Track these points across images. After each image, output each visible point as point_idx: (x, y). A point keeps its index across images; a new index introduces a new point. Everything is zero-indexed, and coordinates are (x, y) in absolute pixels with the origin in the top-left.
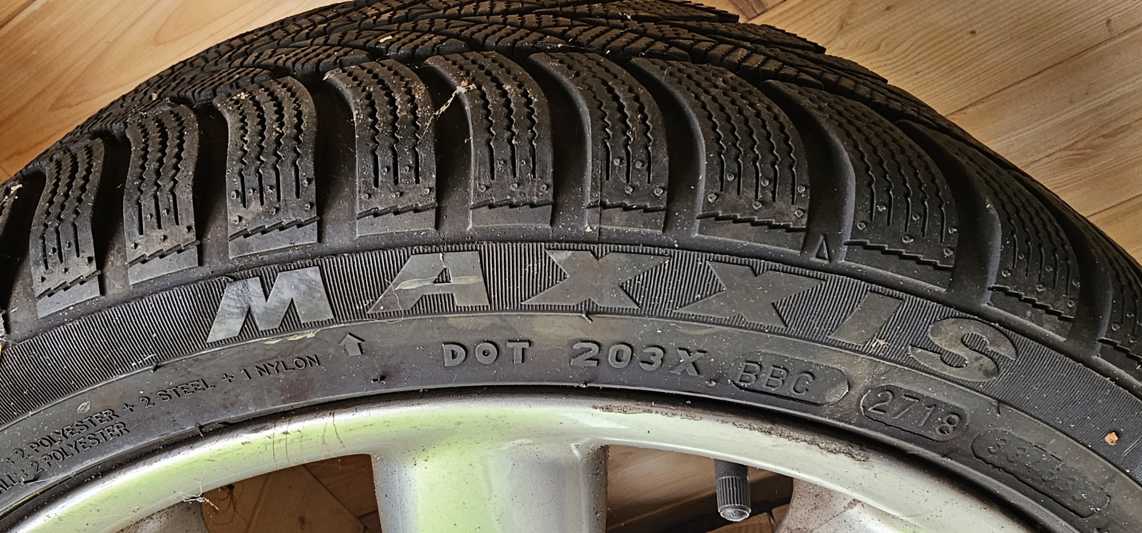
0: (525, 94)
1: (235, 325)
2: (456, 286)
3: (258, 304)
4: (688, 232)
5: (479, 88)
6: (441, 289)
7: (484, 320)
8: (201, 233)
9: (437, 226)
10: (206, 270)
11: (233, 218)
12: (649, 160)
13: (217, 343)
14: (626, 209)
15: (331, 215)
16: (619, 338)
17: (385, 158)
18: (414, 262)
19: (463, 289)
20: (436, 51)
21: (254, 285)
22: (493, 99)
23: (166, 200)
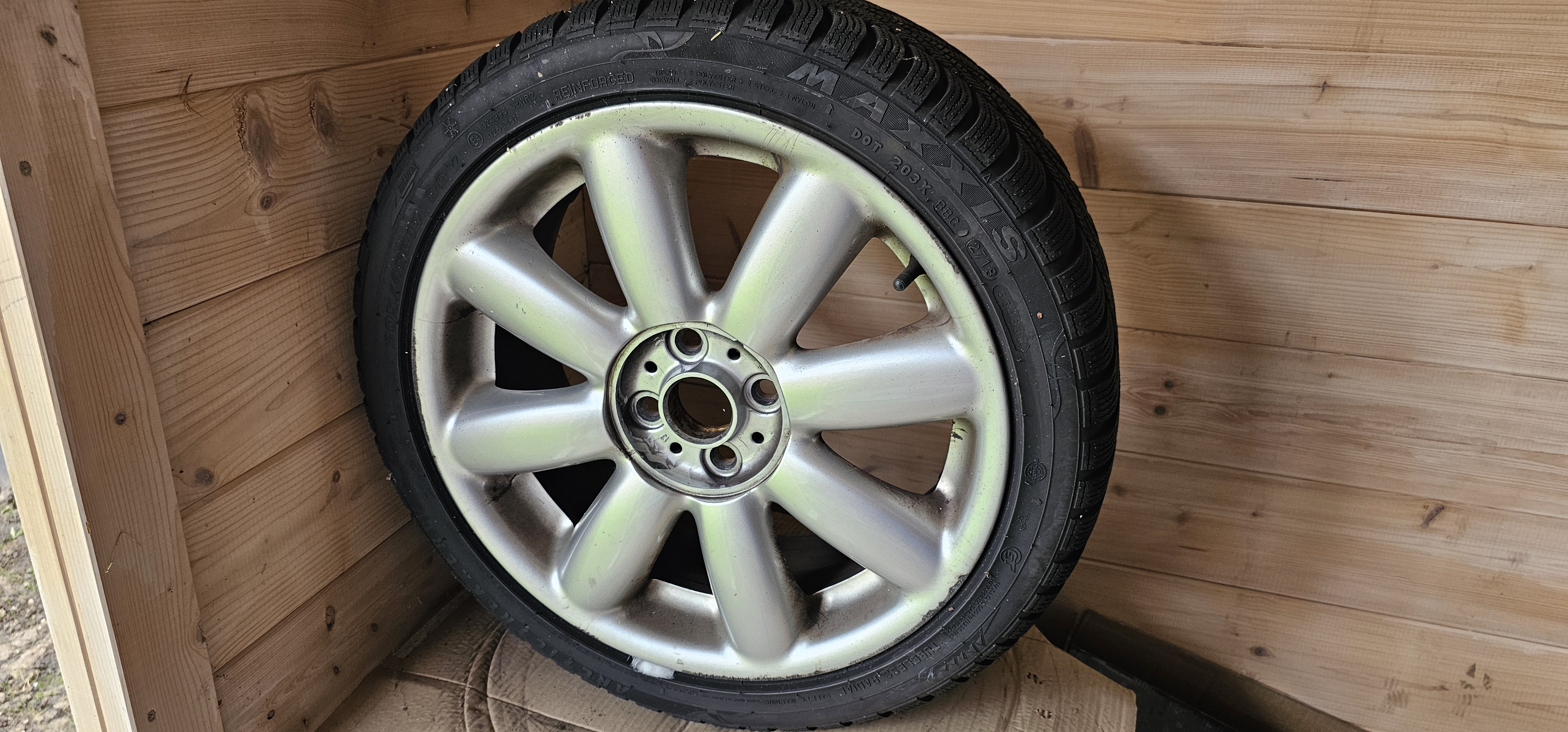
0: (934, 74)
1: (801, 76)
2: (875, 111)
3: (812, 75)
4: (953, 143)
5: (921, 62)
6: (869, 108)
7: (875, 128)
8: (810, 42)
9: (882, 89)
10: (805, 54)
11: (824, 44)
12: (956, 115)
13: (789, 78)
14: (939, 122)
15: (853, 64)
16: (910, 163)
17: (880, 59)
18: (868, 94)
19: (876, 113)
20: (913, 44)
21: (816, 68)
22: (923, 67)
23: (805, 25)
